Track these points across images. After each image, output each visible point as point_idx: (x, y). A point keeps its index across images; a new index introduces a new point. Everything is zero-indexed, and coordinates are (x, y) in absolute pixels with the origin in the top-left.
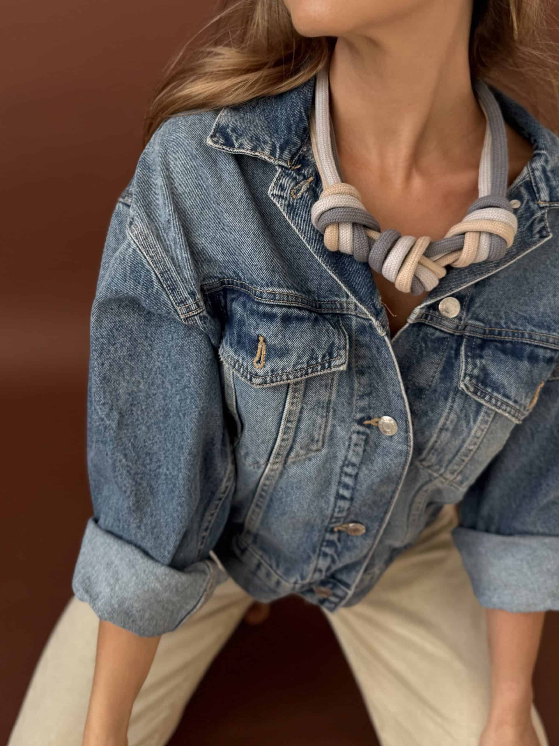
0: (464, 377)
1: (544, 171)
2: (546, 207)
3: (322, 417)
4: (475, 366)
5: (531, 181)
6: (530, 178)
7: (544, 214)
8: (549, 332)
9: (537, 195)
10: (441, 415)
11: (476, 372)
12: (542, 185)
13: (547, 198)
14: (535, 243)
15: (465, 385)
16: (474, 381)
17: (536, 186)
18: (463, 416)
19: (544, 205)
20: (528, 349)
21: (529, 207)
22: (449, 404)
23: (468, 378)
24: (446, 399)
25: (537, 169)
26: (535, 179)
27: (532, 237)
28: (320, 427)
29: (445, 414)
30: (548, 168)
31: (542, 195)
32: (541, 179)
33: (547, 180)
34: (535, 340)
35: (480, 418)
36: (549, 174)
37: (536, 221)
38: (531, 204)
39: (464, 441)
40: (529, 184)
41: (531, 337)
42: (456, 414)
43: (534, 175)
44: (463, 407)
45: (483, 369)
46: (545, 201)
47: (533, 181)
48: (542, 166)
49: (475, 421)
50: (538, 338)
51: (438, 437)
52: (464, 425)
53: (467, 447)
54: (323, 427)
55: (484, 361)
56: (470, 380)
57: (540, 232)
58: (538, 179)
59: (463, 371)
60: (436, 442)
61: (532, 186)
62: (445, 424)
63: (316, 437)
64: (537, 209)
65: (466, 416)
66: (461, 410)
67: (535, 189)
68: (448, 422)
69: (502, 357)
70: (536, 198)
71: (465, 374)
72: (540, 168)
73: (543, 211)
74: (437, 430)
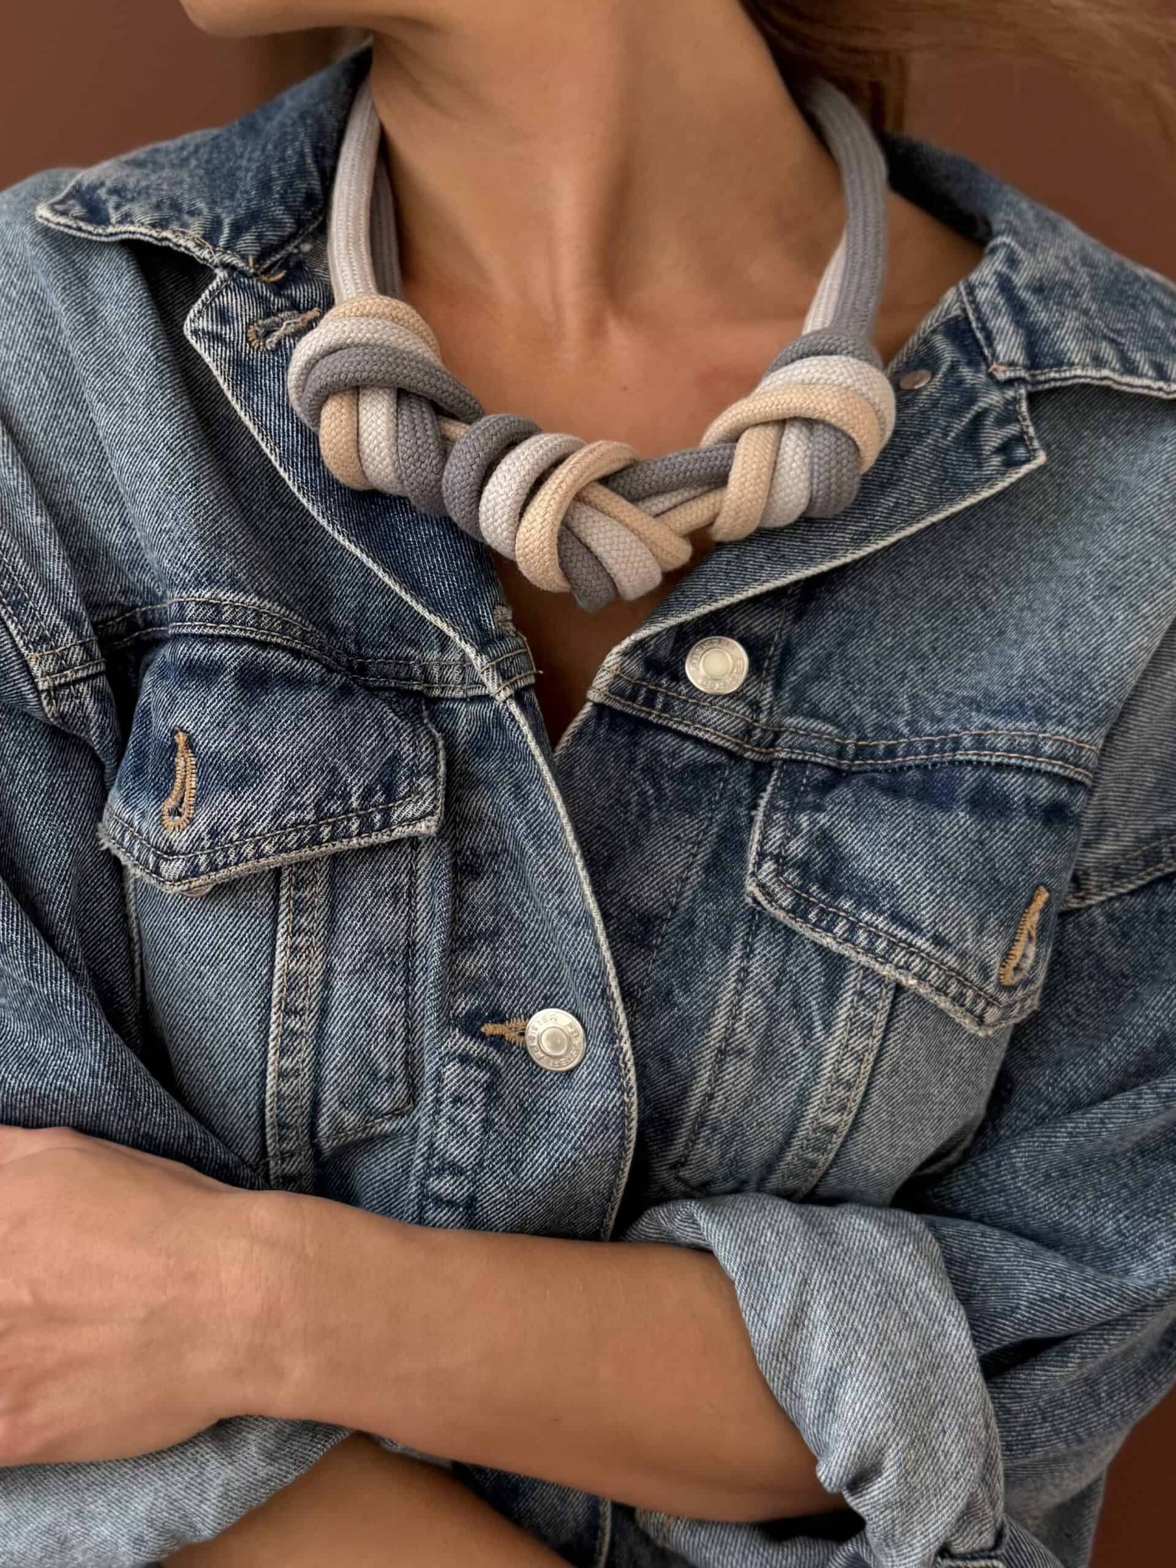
0: (759, 865)
1: (1005, 286)
2: (1021, 380)
3: (392, 997)
4: (794, 830)
5: (967, 318)
6: (964, 310)
7: (1015, 401)
8: (1042, 723)
9: (986, 351)
10: (712, 997)
11: (796, 848)
12: (1002, 323)
13: (1019, 356)
14: (989, 480)
15: (762, 886)
16: (792, 875)
17: (984, 328)
18: (784, 1002)
19: (1010, 374)
20: (970, 777)
21: (960, 382)
22: (734, 963)
23: (769, 866)
24: (725, 948)
25: (984, 284)
26: (977, 310)
27: (979, 465)
28: (391, 1033)
29: (726, 996)
30: (1020, 279)
31: (1000, 348)
32: (995, 307)
33: (1018, 310)
34: (994, 749)
35: (843, 1013)
36: (1025, 295)
37: (990, 420)
38: (966, 372)
39: (803, 1098)
40: (962, 326)
41: (979, 743)
42: (762, 994)
43: (973, 302)
44: (783, 971)
45: (824, 840)
46: (1012, 364)
47: (972, 317)
48: (999, 275)
49: (828, 1026)
50: (1001, 743)
51: (716, 1080)
52: (797, 1039)
53: (816, 1118)
54: (400, 1031)
55: (823, 819)
56: (779, 873)
57: (1004, 449)
58: (986, 309)
59: (755, 847)
60: (711, 1097)
61: (971, 330)
62: (730, 1031)
63: (384, 1067)
64: (987, 385)
65: (795, 1005)
66: (778, 983)
67: (979, 335)
68: (740, 1026)
69: (883, 801)
70: (985, 358)
71: (762, 855)
72: (992, 280)
73: (1010, 394)
74: (708, 1056)
